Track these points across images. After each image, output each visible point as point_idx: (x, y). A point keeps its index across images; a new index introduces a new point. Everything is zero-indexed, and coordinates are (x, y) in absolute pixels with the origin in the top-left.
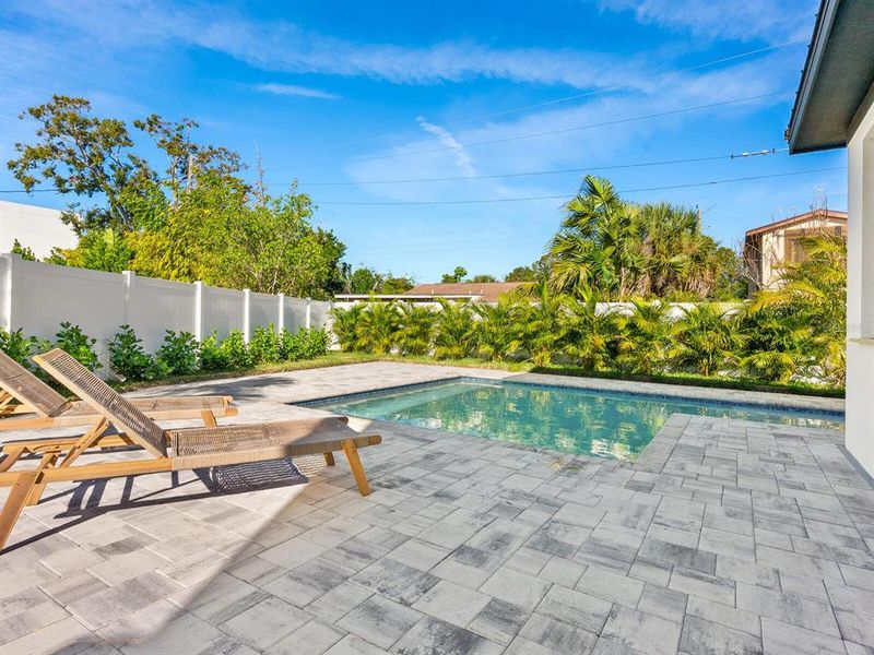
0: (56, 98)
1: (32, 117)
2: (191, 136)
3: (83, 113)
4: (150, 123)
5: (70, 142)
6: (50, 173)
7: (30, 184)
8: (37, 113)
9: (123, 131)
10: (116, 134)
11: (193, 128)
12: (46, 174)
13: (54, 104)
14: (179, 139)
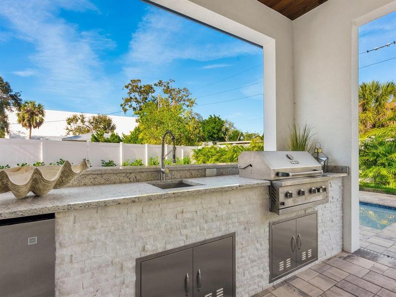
0: (131, 81)
1: (126, 88)
2: (172, 86)
3: (139, 85)
4: (159, 84)
5: (137, 95)
6: (131, 106)
7: (125, 111)
8: (127, 87)
9: (152, 88)
10: (149, 89)
11: (173, 82)
12: (130, 107)
13: (131, 83)
14: (168, 87)
